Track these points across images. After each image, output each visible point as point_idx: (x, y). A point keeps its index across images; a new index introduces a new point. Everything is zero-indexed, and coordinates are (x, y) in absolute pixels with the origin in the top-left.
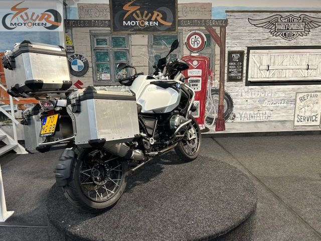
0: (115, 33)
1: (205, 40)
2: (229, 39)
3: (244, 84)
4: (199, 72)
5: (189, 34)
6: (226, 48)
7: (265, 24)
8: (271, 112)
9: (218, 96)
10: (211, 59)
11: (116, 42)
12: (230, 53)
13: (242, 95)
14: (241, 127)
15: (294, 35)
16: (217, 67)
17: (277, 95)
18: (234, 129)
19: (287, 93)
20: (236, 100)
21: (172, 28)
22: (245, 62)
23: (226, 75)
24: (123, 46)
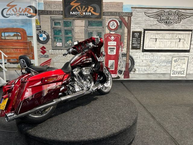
0: (66, 19)
1: (119, 24)
2: (133, 24)
3: (141, 51)
4: (115, 43)
5: (110, 20)
6: (131, 29)
7: (154, 16)
8: (157, 68)
9: (125, 57)
10: (122, 36)
11: (66, 24)
12: (134, 32)
13: (140, 58)
14: (139, 76)
15: (171, 23)
16: (126, 41)
17: (161, 58)
18: (135, 77)
19: (166, 57)
20: (136, 60)
21: (100, 17)
22: (142, 38)
23: (131, 45)
24: (70, 26)
